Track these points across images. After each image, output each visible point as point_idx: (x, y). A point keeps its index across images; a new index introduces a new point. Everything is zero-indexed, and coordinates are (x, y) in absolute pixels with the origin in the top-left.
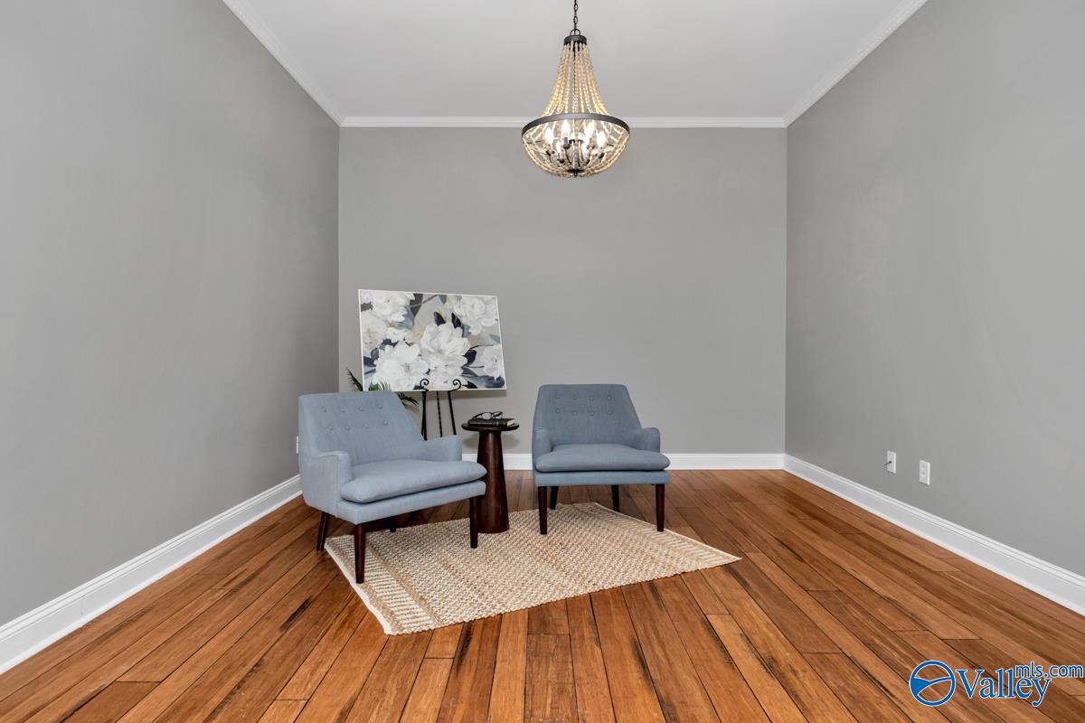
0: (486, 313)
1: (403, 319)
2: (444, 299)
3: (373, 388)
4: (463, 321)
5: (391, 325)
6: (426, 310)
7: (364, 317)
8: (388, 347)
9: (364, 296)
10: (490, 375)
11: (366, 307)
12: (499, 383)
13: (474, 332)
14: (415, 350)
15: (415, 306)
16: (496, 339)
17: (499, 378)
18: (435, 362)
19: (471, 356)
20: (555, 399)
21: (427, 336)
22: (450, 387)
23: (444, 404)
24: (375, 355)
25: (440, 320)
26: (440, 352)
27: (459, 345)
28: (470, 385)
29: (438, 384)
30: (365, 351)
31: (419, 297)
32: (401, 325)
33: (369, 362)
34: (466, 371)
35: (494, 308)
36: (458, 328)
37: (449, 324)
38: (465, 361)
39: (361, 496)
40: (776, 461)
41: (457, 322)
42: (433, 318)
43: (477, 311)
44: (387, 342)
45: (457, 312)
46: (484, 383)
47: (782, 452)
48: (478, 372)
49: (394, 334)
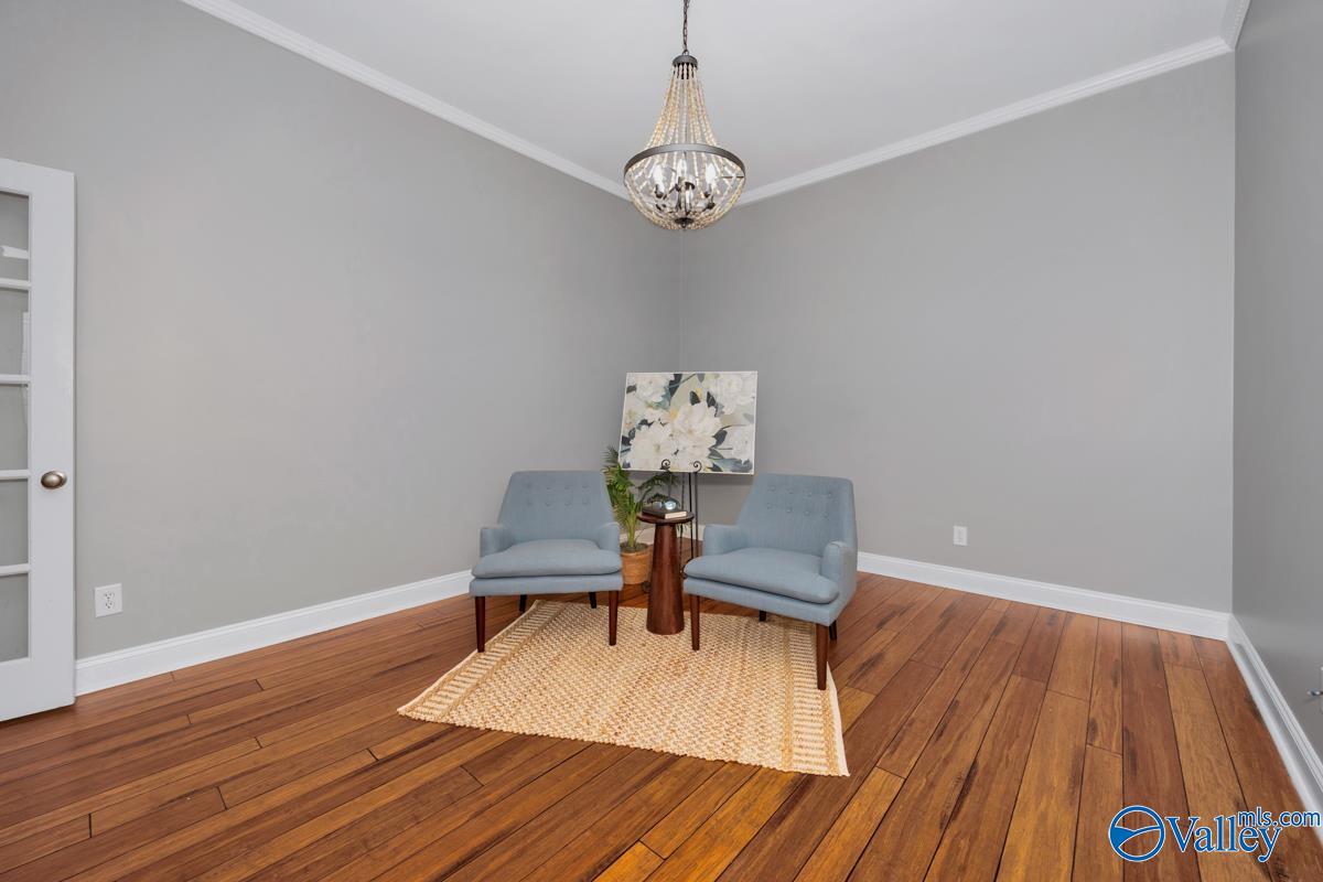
0: (743, 391)
1: (661, 399)
2: (701, 378)
4: (718, 400)
5: (650, 406)
6: (684, 390)
7: (628, 398)
8: (644, 427)
9: (631, 379)
10: (738, 458)
11: (632, 389)
12: (746, 467)
13: (727, 411)
14: (668, 430)
15: (673, 387)
16: (749, 418)
17: (747, 462)
18: (684, 443)
19: (720, 437)
21: (680, 416)
24: (632, 435)
25: (695, 399)
26: (691, 432)
27: (709, 424)
28: (715, 468)
29: (682, 465)
30: (625, 432)
31: (678, 377)
32: (659, 405)
33: (626, 441)
34: (713, 453)
35: (752, 386)
36: (712, 408)
37: (704, 403)
38: (714, 441)
41: (711, 401)
42: (688, 397)
43: (734, 389)
44: (644, 422)
45: (713, 391)
46: (730, 467)
47: (1228, 612)
48: (725, 455)
49: (651, 415)
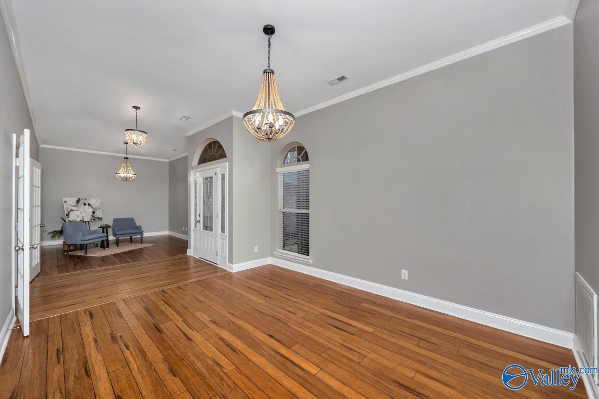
0: (97, 203)
1: (75, 204)
2: (86, 199)
3: (70, 221)
4: (91, 205)
5: (72, 206)
6: (81, 202)
7: (65, 204)
9: (65, 199)
10: (99, 217)
11: (65, 202)
12: (101, 219)
13: (94, 207)
14: (79, 212)
15: (78, 201)
16: (100, 208)
17: (101, 217)
18: (84, 215)
19: (93, 213)
20: (116, 221)
21: (82, 208)
22: (89, 220)
23: (87, 223)
24: (69, 213)
25: (85, 204)
26: (86, 212)
27: (91, 210)
28: (94, 219)
29: (86, 220)
30: (66, 213)
31: (79, 199)
32: (75, 206)
33: (67, 215)
34: (92, 216)
35: (99, 201)
37: (87, 205)
39: (87, 239)
40: (166, 233)
41: (89, 205)
42: (83, 204)
43: (94, 202)
44: (72, 210)
45: (89, 202)
46: (97, 219)
47: (167, 230)
48: (96, 216)
49: (73, 208)
